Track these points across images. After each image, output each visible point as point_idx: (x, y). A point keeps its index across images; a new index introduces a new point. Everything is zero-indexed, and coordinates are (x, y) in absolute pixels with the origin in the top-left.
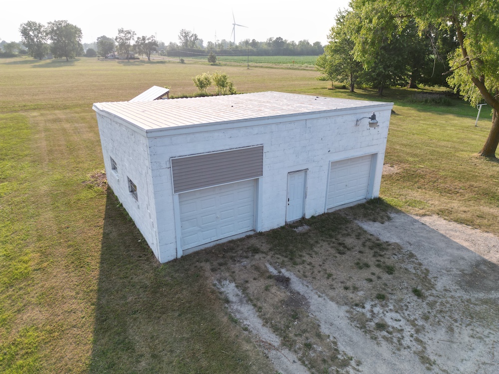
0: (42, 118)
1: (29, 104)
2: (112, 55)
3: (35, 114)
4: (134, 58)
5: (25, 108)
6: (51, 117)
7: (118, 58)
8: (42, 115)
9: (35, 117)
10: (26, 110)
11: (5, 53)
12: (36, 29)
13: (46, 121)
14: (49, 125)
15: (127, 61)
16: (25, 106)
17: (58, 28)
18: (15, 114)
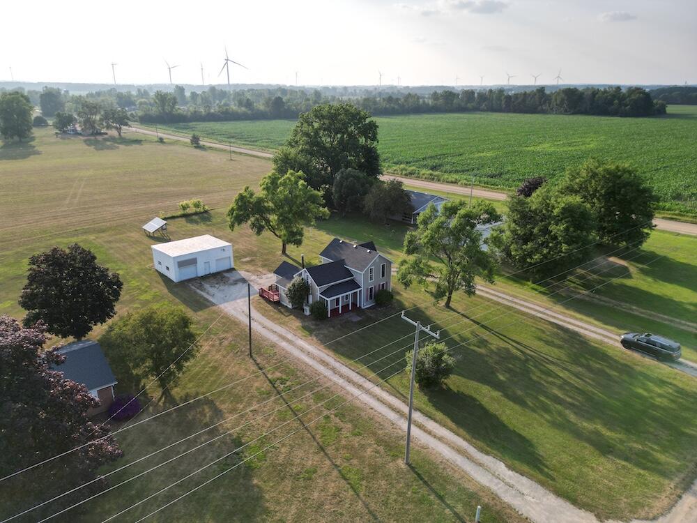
4: (101, 134)
7: (81, 134)
15: (94, 138)
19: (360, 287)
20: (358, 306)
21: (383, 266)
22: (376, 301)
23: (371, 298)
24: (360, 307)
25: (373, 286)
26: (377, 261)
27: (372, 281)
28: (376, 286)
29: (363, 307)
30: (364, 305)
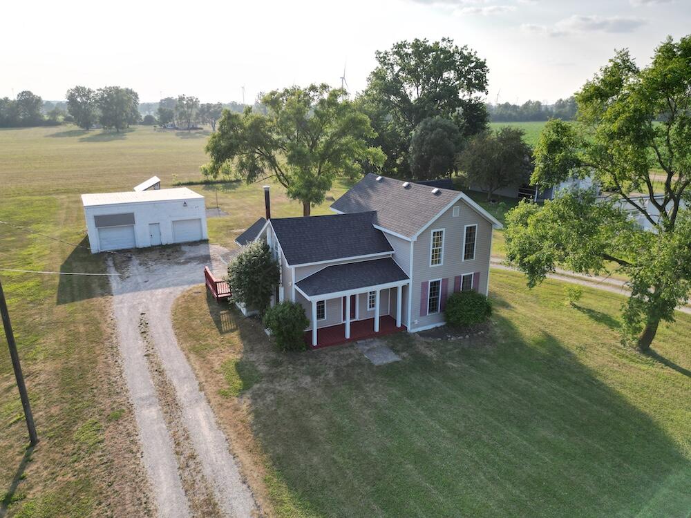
0: (68, 200)
1: (60, 188)
2: (172, 125)
3: (63, 196)
4: (197, 129)
5: (57, 192)
6: (74, 199)
7: (177, 129)
8: (68, 197)
9: (63, 199)
10: (58, 194)
11: (49, 120)
12: (84, 95)
13: (69, 202)
14: (71, 205)
15: (187, 131)
16: (57, 190)
17: (109, 95)
18: (49, 197)
19: (407, 278)
20: (399, 325)
21: (471, 231)
22: (447, 317)
23: (433, 308)
24: (404, 327)
25: (440, 279)
26: (453, 216)
27: (438, 265)
28: (447, 279)
29: (411, 329)
30: (414, 323)
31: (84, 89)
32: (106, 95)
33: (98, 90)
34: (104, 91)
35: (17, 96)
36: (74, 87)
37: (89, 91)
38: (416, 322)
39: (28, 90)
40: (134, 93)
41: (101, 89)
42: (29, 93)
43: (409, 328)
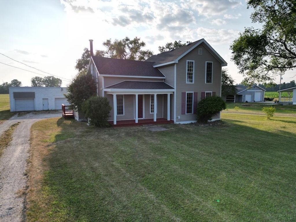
12: (39, 80)
20: (169, 119)
21: (209, 65)
22: (198, 118)
23: (189, 111)
24: (172, 121)
25: (193, 92)
26: (199, 54)
27: (191, 83)
28: (197, 93)
29: (176, 121)
30: (178, 118)
31: (39, 78)
32: (48, 79)
33: (45, 77)
34: (47, 78)
35: (11, 81)
36: (35, 77)
37: (41, 79)
38: (179, 117)
39: (16, 79)
40: (60, 80)
41: (46, 77)
42: (16, 80)
43: (175, 120)
